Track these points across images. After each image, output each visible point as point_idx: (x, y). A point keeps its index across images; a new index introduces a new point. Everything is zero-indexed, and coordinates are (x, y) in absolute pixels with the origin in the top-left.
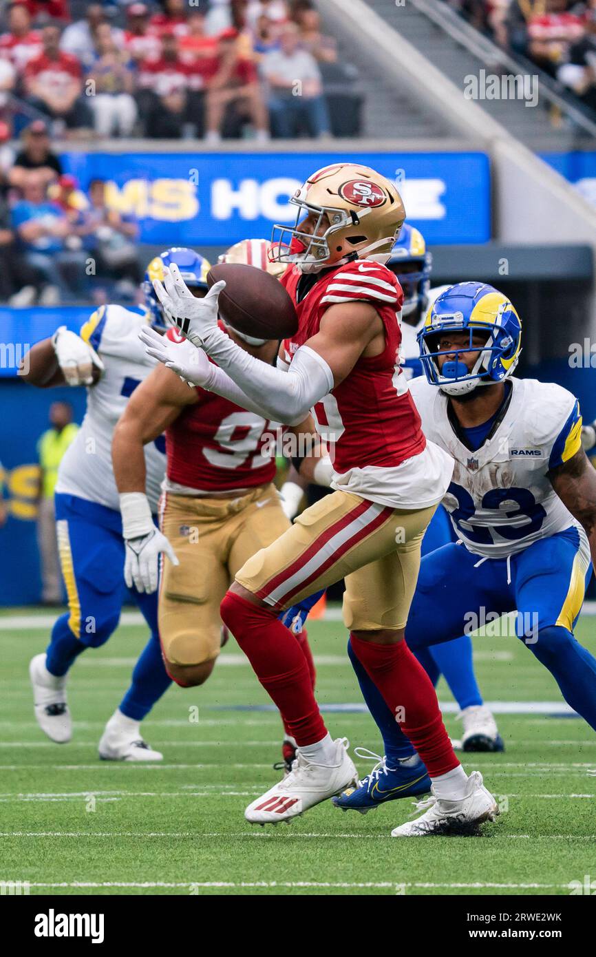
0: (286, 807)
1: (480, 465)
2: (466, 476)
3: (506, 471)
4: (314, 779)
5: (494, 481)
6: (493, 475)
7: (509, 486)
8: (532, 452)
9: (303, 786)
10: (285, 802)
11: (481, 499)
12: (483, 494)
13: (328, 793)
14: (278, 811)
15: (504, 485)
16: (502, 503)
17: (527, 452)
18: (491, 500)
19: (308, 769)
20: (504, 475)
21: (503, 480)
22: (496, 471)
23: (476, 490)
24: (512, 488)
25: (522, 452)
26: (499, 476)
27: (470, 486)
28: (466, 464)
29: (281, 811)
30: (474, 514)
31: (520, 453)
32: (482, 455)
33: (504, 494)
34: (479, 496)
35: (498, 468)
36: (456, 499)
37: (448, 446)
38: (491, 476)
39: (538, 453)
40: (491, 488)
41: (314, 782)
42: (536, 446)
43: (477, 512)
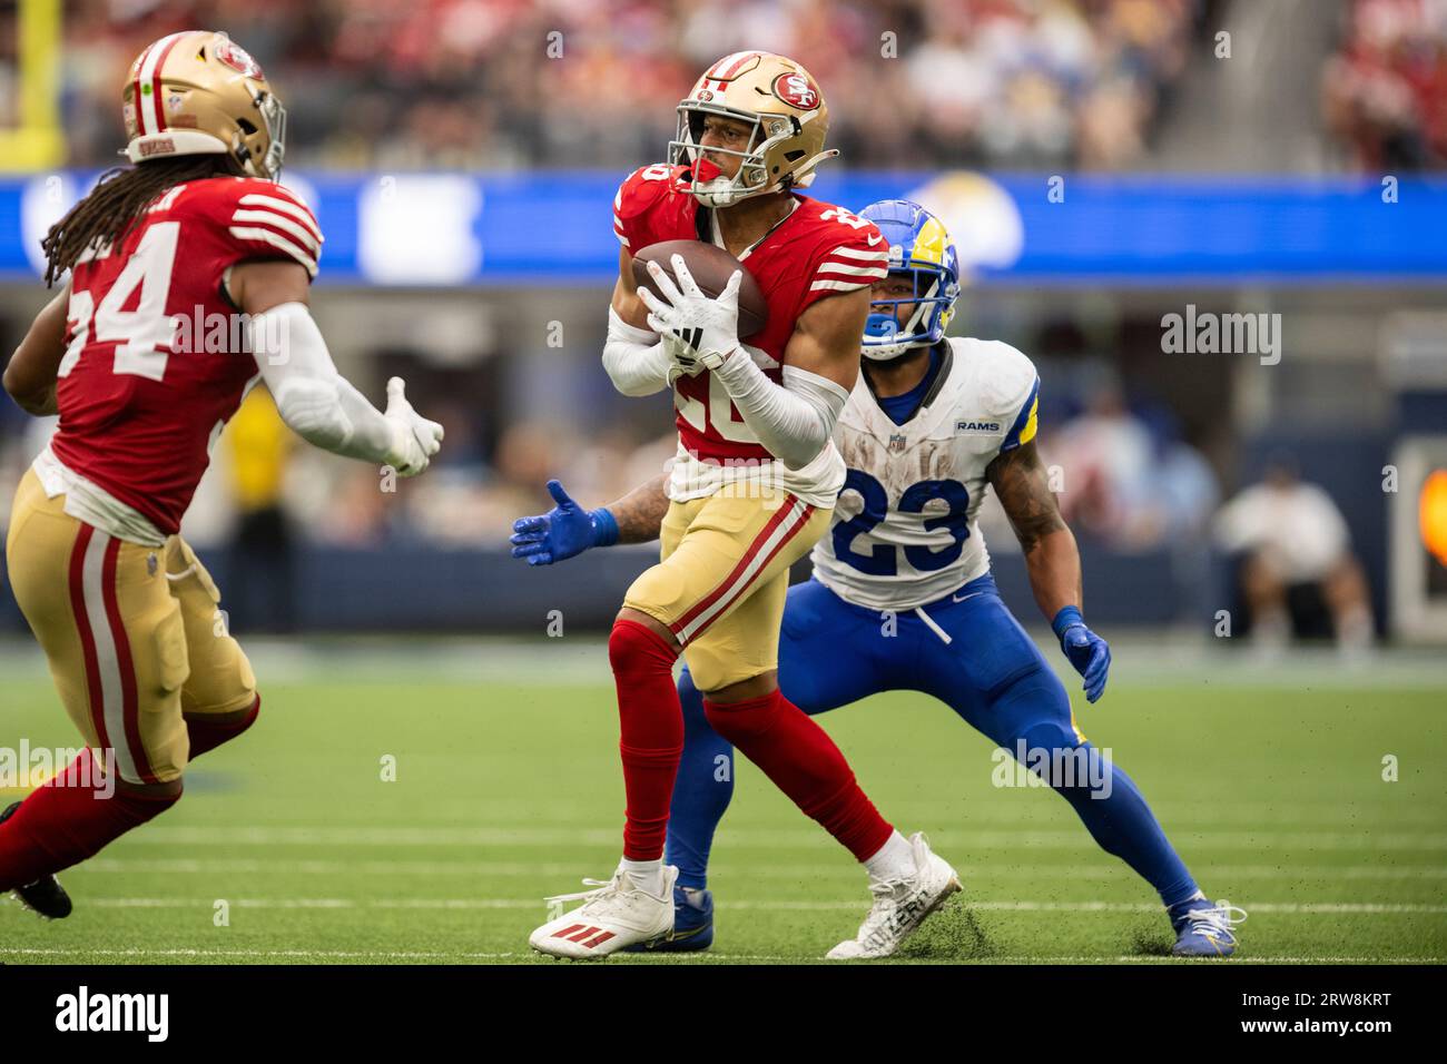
0: (596, 942)
1: (908, 445)
2: (884, 462)
3: (946, 453)
4: (637, 911)
5: (924, 469)
6: (925, 459)
7: (943, 477)
8: (987, 425)
9: (622, 918)
10: (595, 935)
11: (901, 495)
12: (904, 488)
13: (646, 935)
14: (587, 944)
15: (938, 475)
16: (928, 504)
17: (980, 425)
18: (913, 500)
19: (633, 895)
20: (943, 459)
21: (938, 467)
22: (931, 452)
23: (896, 482)
24: (948, 481)
25: (972, 426)
26: (933, 462)
27: (887, 477)
28: (886, 443)
29: (590, 945)
30: (882, 520)
31: (969, 427)
32: (914, 430)
33: (936, 488)
34: (899, 491)
35: (935, 448)
36: (861, 497)
37: (863, 416)
38: (922, 461)
39: (995, 427)
40: (918, 479)
41: (636, 916)
42: (995, 416)
43: (889, 517)
